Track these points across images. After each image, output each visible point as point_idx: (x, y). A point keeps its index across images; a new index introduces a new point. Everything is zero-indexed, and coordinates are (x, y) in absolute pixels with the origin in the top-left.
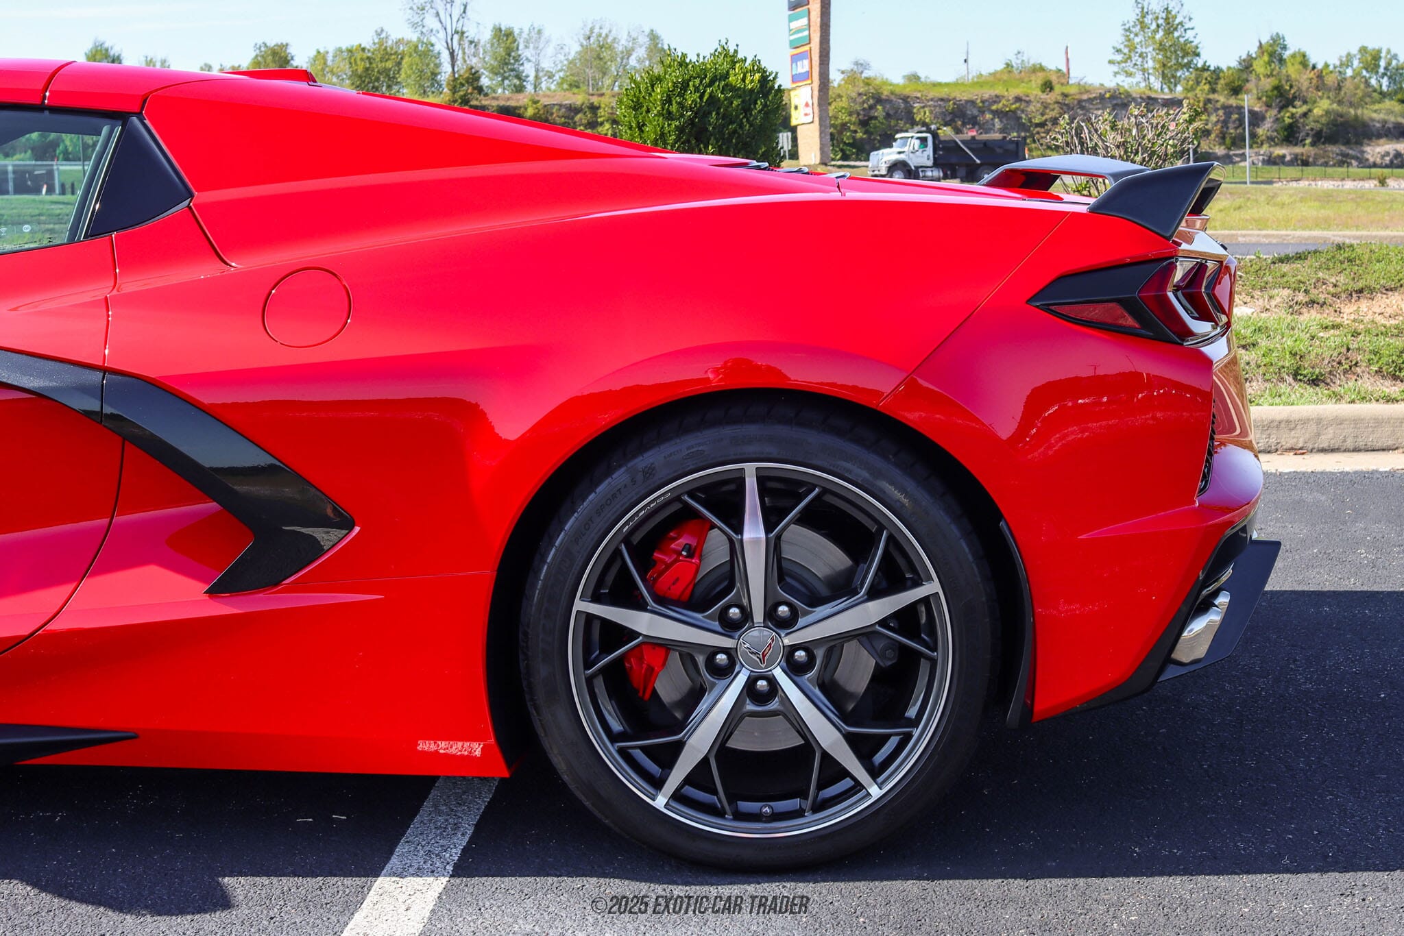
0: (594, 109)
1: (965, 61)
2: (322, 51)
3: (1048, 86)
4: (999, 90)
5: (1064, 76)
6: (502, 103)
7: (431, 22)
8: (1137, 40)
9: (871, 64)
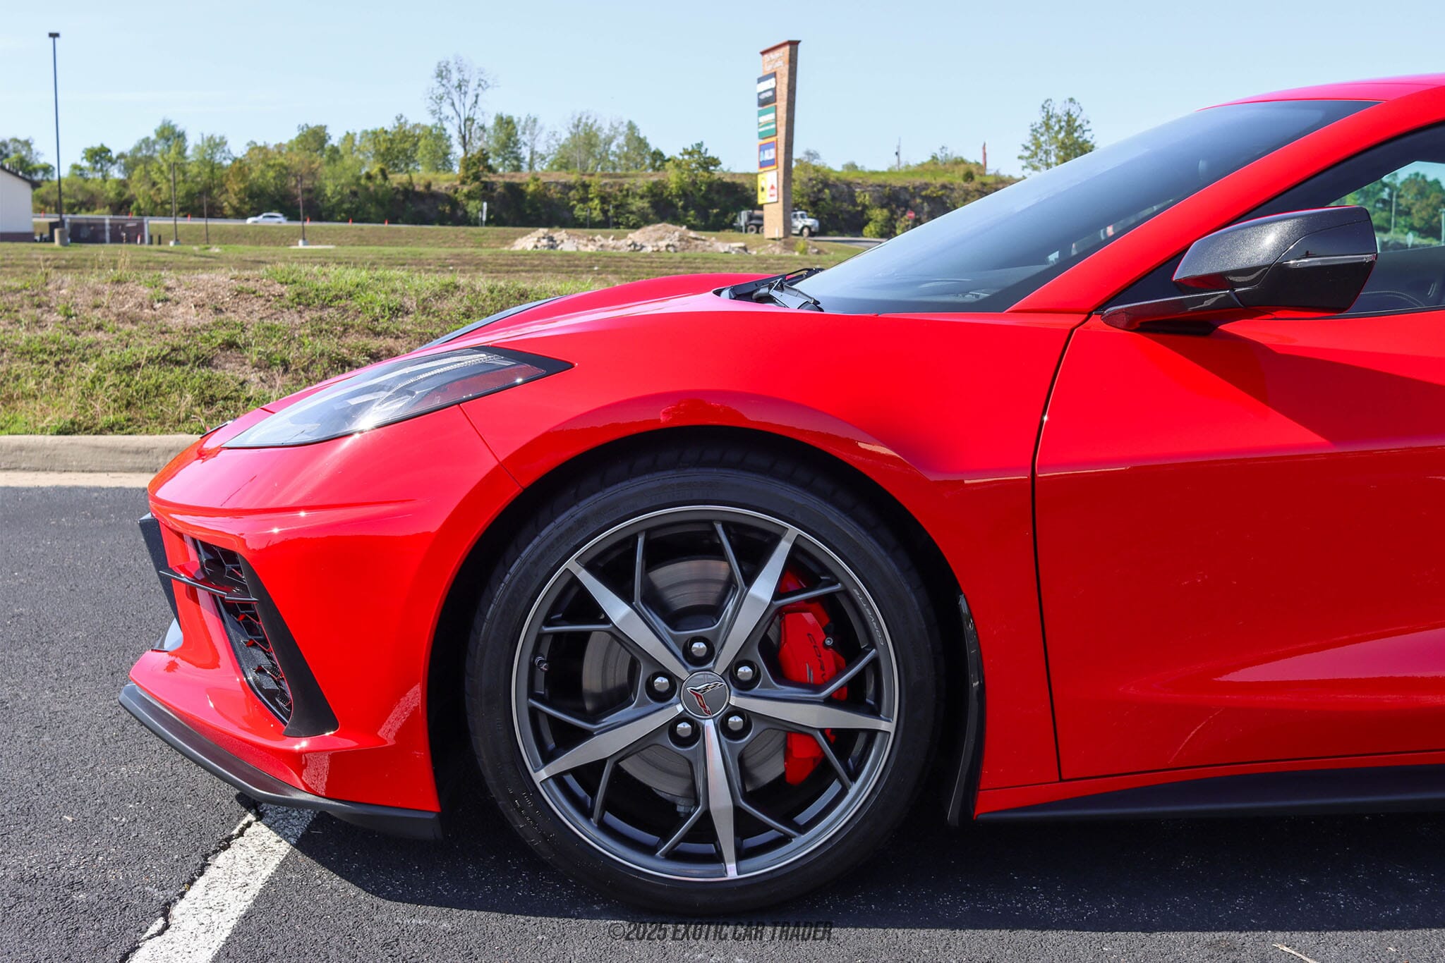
0: (586, 187)
1: (897, 154)
2: (351, 132)
3: (969, 176)
4: (928, 179)
5: (982, 167)
6: (508, 180)
7: (447, 110)
8: (1042, 139)
9: (821, 155)
